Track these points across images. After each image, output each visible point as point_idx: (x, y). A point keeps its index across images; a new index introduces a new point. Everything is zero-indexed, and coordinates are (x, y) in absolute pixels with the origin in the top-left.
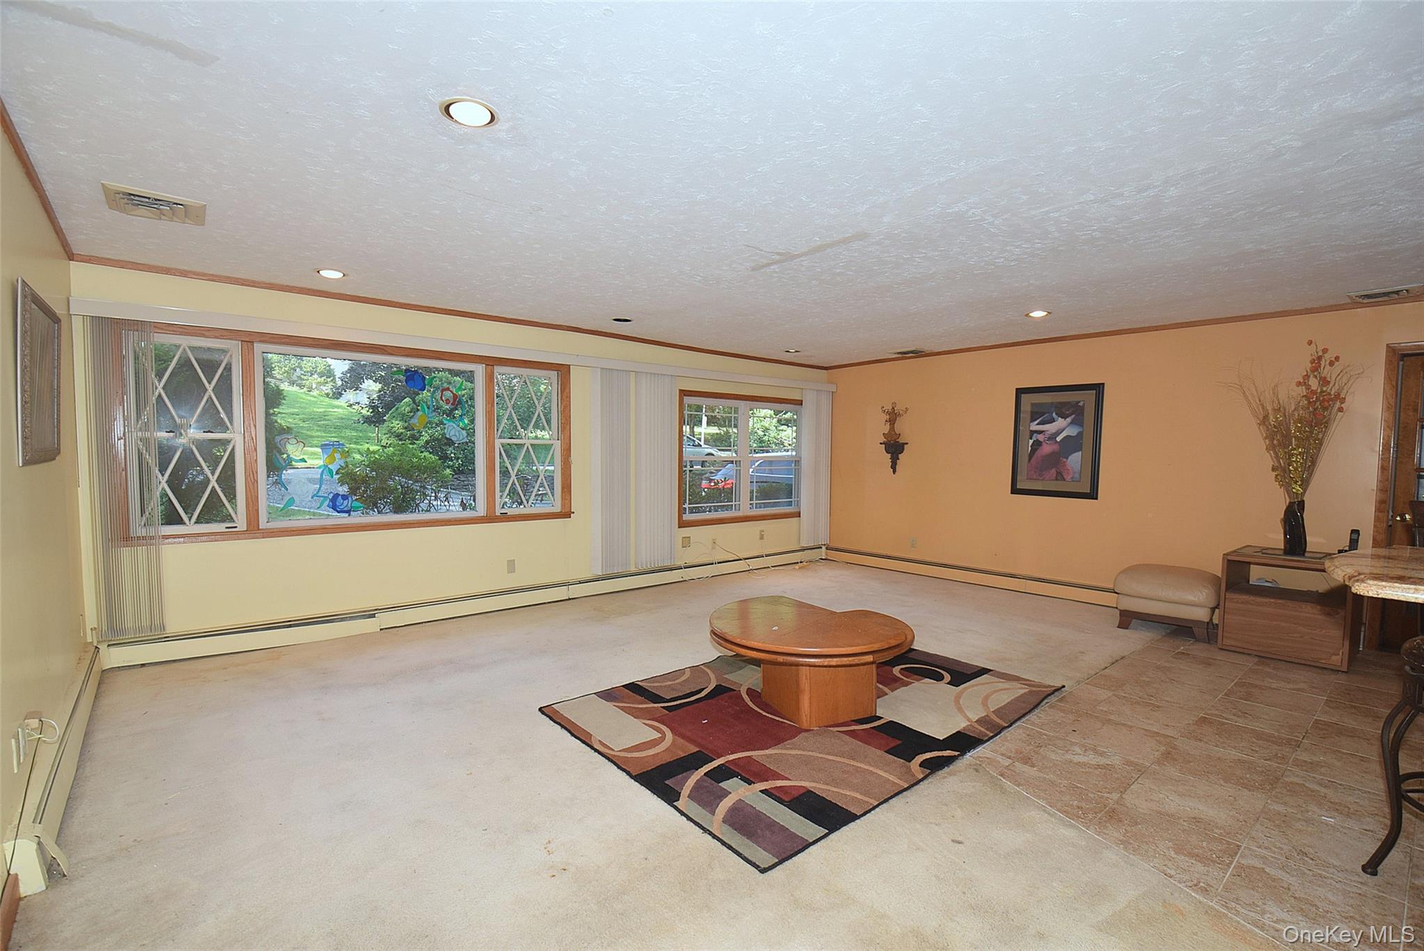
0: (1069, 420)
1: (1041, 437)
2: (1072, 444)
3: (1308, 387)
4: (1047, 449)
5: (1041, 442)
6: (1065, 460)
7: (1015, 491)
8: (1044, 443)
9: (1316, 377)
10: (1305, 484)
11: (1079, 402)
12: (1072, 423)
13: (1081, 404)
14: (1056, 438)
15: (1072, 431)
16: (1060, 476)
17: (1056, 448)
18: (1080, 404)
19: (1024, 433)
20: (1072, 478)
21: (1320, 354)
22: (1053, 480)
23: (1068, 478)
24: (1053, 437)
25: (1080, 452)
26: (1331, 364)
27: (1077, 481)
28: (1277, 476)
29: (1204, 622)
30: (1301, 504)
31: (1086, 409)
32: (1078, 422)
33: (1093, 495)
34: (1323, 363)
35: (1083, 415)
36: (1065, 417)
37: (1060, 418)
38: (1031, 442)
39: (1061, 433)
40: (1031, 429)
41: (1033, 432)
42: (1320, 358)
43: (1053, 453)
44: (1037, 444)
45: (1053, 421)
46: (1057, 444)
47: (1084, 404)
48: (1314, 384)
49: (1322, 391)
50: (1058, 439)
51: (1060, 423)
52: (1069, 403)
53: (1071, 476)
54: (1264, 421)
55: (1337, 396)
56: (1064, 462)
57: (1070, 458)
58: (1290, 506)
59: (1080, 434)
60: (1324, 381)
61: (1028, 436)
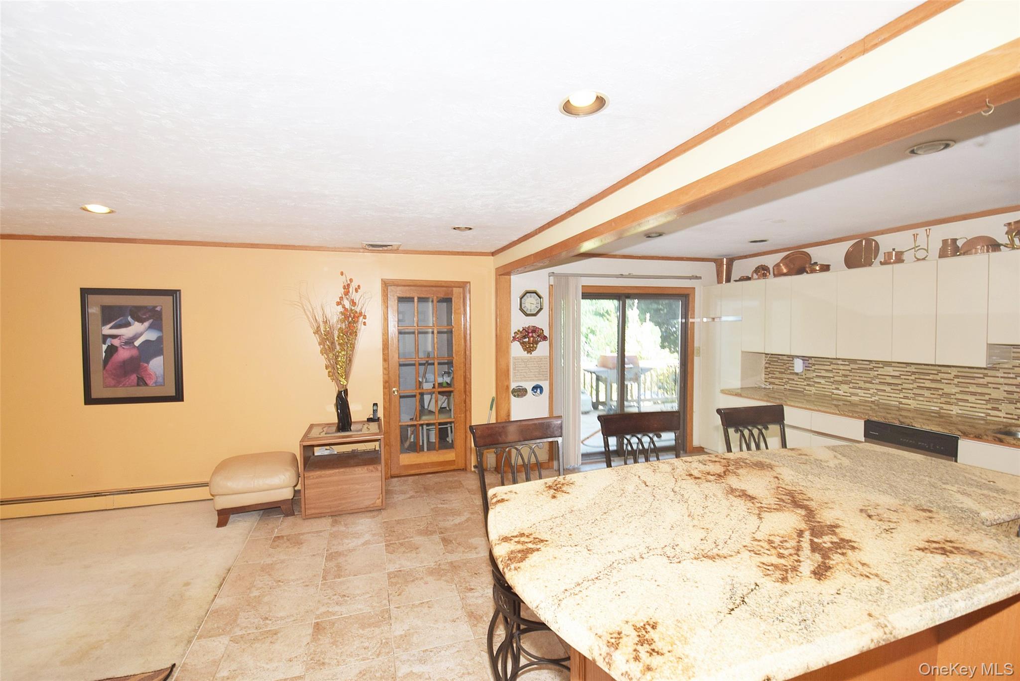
0: (147, 324)
1: (116, 342)
2: (151, 349)
3: (344, 307)
4: (124, 354)
5: (117, 347)
6: (146, 365)
7: (89, 400)
8: (120, 349)
9: (347, 299)
10: (347, 378)
11: (156, 307)
12: (151, 327)
13: (158, 309)
14: (133, 343)
15: (152, 336)
16: (142, 382)
17: (134, 352)
18: (156, 309)
19: (93, 338)
20: (156, 382)
21: (349, 282)
22: (134, 386)
23: (151, 382)
24: (130, 342)
25: (162, 357)
26: (356, 291)
27: (161, 385)
28: (329, 372)
29: (289, 500)
30: (346, 391)
31: (163, 314)
32: (157, 325)
33: (179, 396)
34: (351, 290)
35: (162, 320)
36: (141, 321)
37: (136, 322)
38: (104, 347)
39: (139, 337)
40: (103, 333)
41: (105, 338)
42: (348, 285)
43: (132, 359)
44: (112, 350)
45: (128, 325)
46: (136, 349)
47: (161, 309)
48: (347, 304)
49: (351, 310)
50: (137, 343)
51: (136, 327)
52: (145, 307)
53: (154, 381)
54: (317, 331)
55: (361, 314)
56: (146, 367)
57: (151, 362)
58: (339, 393)
59: (160, 340)
60: (353, 303)
61: (101, 340)
